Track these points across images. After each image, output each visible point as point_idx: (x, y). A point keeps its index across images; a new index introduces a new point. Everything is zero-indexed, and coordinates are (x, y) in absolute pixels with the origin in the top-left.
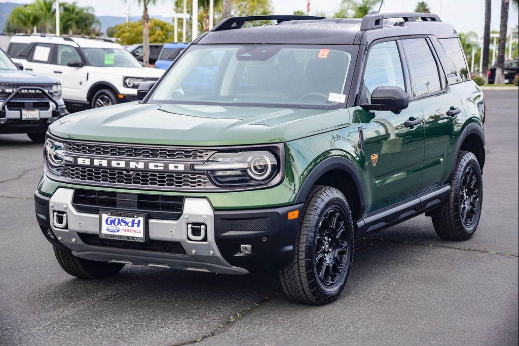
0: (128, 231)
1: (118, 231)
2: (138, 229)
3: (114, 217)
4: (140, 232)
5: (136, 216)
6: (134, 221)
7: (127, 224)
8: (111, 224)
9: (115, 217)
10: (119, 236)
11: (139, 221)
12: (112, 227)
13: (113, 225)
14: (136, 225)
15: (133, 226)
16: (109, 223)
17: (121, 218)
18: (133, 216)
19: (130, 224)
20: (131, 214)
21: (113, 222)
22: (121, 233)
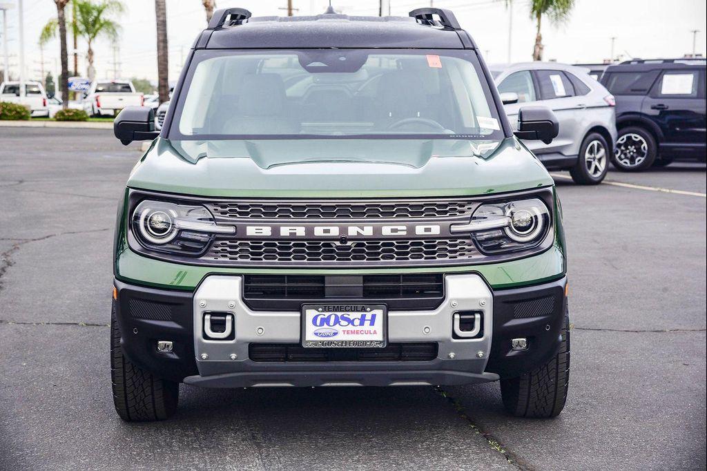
0: (353, 332)
1: (335, 334)
2: (372, 328)
3: (327, 314)
4: (375, 332)
5: (368, 309)
6: (363, 317)
7: (351, 322)
8: (322, 324)
9: (330, 313)
10: (338, 342)
11: (374, 317)
12: (325, 329)
13: (325, 325)
14: (367, 323)
15: (362, 324)
16: (318, 322)
17: (339, 314)
18: (364, 310)
19: (357, 322)
20: (360, 306)
21: (326, 321)
22: (341, 337)
